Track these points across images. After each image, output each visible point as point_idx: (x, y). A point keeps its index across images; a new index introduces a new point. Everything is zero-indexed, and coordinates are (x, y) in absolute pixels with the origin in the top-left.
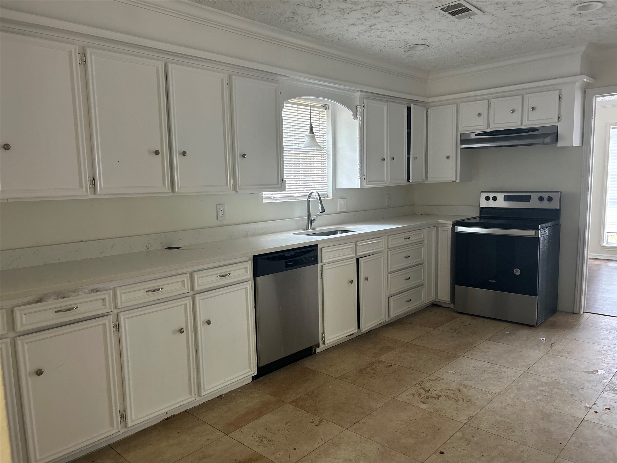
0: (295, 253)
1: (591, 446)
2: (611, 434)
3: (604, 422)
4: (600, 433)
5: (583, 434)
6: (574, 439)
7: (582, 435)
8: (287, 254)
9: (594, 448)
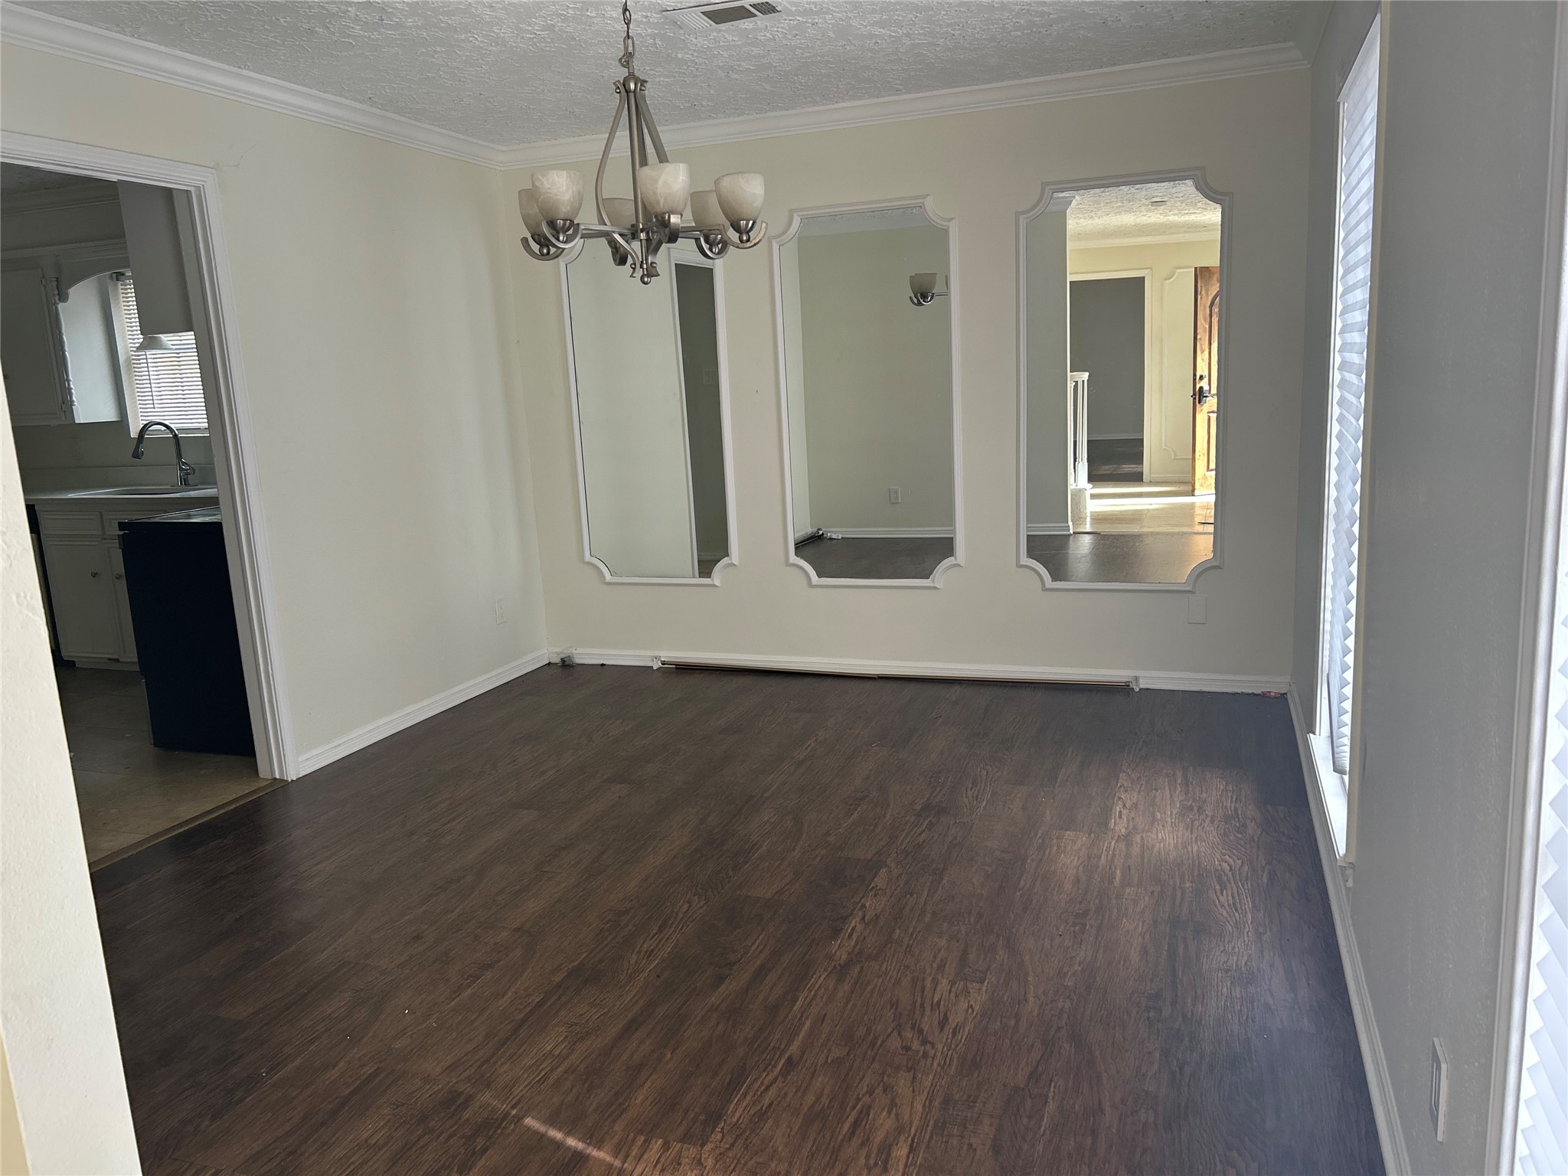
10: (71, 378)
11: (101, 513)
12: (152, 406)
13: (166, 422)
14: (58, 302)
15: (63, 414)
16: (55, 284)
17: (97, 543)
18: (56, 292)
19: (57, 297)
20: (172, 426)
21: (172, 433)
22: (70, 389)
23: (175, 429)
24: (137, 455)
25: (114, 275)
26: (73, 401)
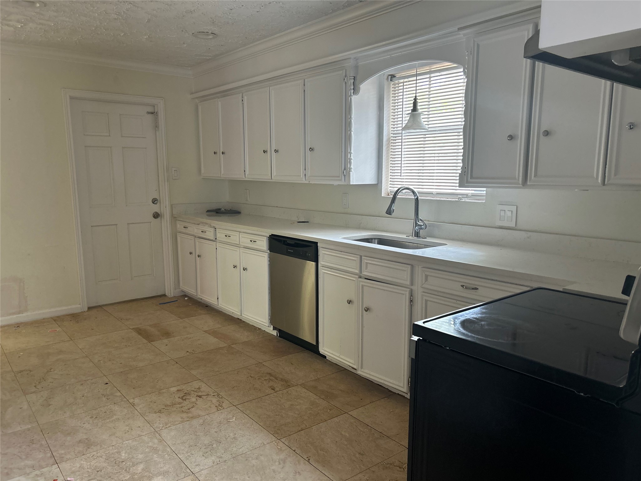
0: (295, 243)
1: (24, 447)
2: (19, 469)
3: (36, 475)
4: (29, 462)
5: (40, 452)
6: (43, 443)
7: (42, 451)
8: (289, 241)
9: (20, 447)
10: (352, 151)
11: (361, 257)
12: (400, 174)
13: (411, 187)
14: (352, 95)
15: (343, 177)
16: (352, 81)
17: (354, 279)
18: (352, 87)
19: (352, 91)
20: (415, 190)
21: (415, 196)
22: (350, 159)
23: (417, 193)
24: (389, 212)
25: (390, 77)
26: (351, 168)
